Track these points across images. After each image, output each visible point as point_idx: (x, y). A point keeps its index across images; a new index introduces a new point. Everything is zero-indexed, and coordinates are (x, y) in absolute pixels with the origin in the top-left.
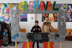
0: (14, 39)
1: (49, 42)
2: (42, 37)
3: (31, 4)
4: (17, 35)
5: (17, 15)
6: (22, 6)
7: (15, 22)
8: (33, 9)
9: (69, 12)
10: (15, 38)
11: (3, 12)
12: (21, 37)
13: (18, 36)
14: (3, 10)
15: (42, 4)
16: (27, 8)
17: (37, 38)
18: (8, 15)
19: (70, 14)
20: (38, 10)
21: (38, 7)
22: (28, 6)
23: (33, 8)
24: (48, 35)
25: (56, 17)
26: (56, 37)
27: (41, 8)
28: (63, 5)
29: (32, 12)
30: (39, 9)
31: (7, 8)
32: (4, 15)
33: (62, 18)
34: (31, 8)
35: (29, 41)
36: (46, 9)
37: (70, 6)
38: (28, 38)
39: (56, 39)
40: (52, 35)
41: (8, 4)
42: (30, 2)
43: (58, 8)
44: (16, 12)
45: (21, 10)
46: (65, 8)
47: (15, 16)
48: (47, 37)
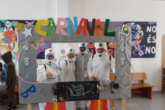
0: (26, 97)
1: (99, 101)
2: (85, 91)
3: (62, 23)
4: (32, 89)
5: (33, 45)
6: (43, 28)
7: (27, 61)
8: (66, 34)
9: (139, 37)
10: (27, 94)
13: (34, 91)
17: (75, 93)
19: (140, 41)
20: (77, 36)
21: (75, 29)
22: (55, 27)
23: (66, 31)
24: (98, 86)
25: (113, 49)
26: (114, 90)
27: (82, 31)
31: (5, 30)
33: (123, 50)
35: (59, 101)
36: (91, 33)
37: (139, 27)
38: (55, 94)
39: (113, 93)
40: (105, 86)
41: (8, 22)
43: (115, 32)
44: (29, 40)
45: (40, 36)
46: (126, 32)
47: (27, 48)
48: (96, 89)
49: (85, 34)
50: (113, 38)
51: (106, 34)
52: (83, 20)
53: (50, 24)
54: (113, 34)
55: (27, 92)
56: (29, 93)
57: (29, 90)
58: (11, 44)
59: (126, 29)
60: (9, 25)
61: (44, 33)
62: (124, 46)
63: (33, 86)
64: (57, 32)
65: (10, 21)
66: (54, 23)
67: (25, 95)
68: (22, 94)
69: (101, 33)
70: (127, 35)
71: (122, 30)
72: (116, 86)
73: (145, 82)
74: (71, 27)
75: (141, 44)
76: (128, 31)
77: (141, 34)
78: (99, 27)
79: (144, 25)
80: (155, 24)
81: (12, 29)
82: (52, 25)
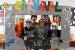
0: (9, 46)
1: (51, 49)
2: (43, 43)
3: (30, 3)
4: (12, 41)
5: (13, 16)
7: (10, 25)
8: (33, 10)
10: (10, 44)
12: (17, 43)
13: (13, 43)
15: (43, 4)
16: (25, 8)
17: (37, 44)
18: (2, 18)
20: (39, 11)
21: (38, 7)
22: (26, 6)
23: (32, 8)
24: (50, 41)
25: (56, 21)
27: (42, 8)
30: (39, 9)
34: (30, 8)
36: (47, 10)
38: (25, 45)
39: (59, 45)
40: (54, 41)
41: (3, 6)
43: (61, 10)
45: (18, 11)
47: (10, 18)
48: (49, 43)
49: (43, 10)
50: (60, 13)
51: (56, 10)
55: (9, 43)
56: (10, 43)
59: (67, 8)
60: (3, 8)
61: (20, 9)
62: (67, 18)
63: (13, 40)
64: (27, 9)
66: (25, 3)
67: (8, 44)
68: (6, 44)
69: (53, 9)
70: (68, 11)
71: (65, 8)
74: (35, 6)
76: (69, 9)
77: (71, 14)
78: (52, 6)
79: (73, 9)
82: (24, 4)
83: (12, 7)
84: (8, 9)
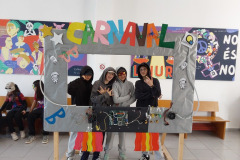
0: (52, 123)
1: (147, 134)
2: (130, 119)
3: (103, 28)
4: (61, 113)
5: (63, 56)
6: (77, 34)
7: (55, 76)
8: (108, 43)
10: (54, 120)
11: (14, 47)
13: (63, 116)
14: (15, 40)
15: (131, 30)
18: (28, 54)
19: (213, 57)
20: (122, 45)
21: (120, 37)
22: (94, 33)
24: (147, 114)
26: (168, 121)
27: (129, 40)
28: (187, 33)
29: (104, 50)
30: (123, 41)
31: (26, 34)
32: (16, 56)
33: (184, 67)
35: (94, 130)
36: (142, 43)
37: (212, 36)
38: (90, 122)
39: (167, 124)
40: (156, 115)
42: (100, 23)
43: (174, 43)
44: (59, 49)
45: (73, 44)
46: (190, 43)
47: (56, 60)
48: (144, 119)
49: (132, 44)
50: (171, 50)
51: (162, 44)
52: (130, 24)
53: (86, 28)
54: (171, 45)
55: (53, 116)
56: (57, 118)
57: (56, 114)
58: (34, 54)
59: (189, 39)
60: (30, 27)
61: (78, 41)
62: (187, 61)
63: (62, 109)
64: (95, 40)
65: (33, 22)
66: (91, 28)
67: (51, 120)
68: (47, 119)
69: (155, 42)
70: (191, 47)
71: (184, 39)
72: (172, 116)
73: (217, 114)
74: (114, 34)
75: (214, 61)
76: (192, 41)
77: (214, 47)
78: (152, 34)
79: (220, 34)
80: (236, 33)
81: (34, 34)
82: (89, 30)
83: (61, 36)
84: (53, 39)
